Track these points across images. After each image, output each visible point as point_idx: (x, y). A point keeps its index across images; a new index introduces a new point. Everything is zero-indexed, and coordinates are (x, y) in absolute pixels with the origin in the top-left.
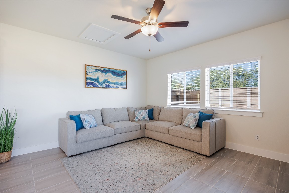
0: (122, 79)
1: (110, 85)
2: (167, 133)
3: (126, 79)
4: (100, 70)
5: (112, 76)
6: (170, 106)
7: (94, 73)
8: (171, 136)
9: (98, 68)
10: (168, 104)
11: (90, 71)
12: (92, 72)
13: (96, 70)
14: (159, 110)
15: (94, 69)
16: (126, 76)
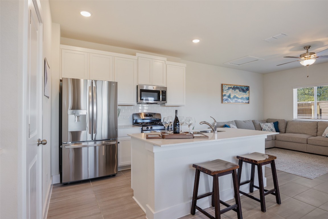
0: (246, 95)
1: (238, 100)
2: (306, 143)
3: (248, 94)
4: (231, 88)
5: (239, 92)
6: (295, 119)
7: (228, 90)
8: (310, 145)
9: (230, 86)
10: (294, 118)
11: (225, 89)
12: (226, 90)
13: (229, 88)
14: (286, 123)
15: (227, 87)
16: (248, 91)
